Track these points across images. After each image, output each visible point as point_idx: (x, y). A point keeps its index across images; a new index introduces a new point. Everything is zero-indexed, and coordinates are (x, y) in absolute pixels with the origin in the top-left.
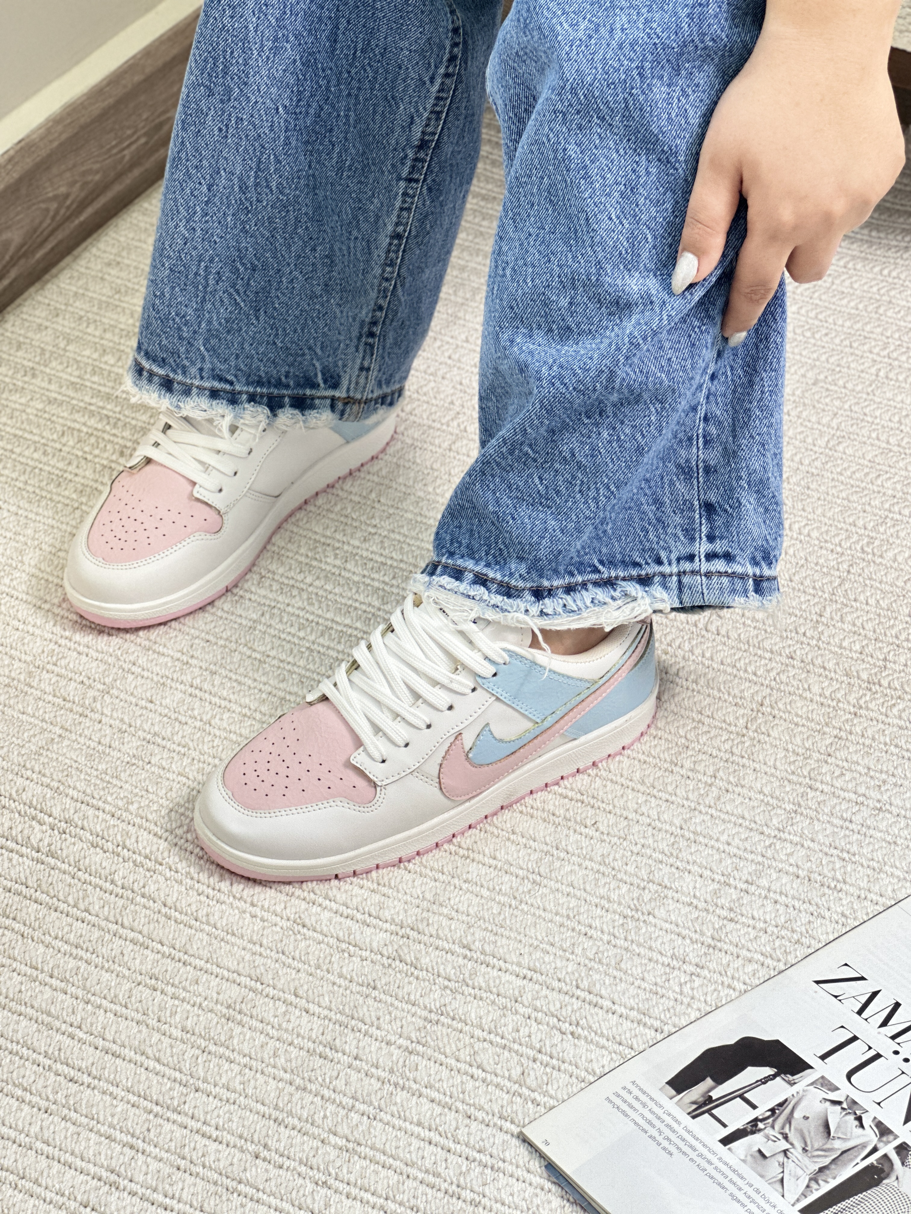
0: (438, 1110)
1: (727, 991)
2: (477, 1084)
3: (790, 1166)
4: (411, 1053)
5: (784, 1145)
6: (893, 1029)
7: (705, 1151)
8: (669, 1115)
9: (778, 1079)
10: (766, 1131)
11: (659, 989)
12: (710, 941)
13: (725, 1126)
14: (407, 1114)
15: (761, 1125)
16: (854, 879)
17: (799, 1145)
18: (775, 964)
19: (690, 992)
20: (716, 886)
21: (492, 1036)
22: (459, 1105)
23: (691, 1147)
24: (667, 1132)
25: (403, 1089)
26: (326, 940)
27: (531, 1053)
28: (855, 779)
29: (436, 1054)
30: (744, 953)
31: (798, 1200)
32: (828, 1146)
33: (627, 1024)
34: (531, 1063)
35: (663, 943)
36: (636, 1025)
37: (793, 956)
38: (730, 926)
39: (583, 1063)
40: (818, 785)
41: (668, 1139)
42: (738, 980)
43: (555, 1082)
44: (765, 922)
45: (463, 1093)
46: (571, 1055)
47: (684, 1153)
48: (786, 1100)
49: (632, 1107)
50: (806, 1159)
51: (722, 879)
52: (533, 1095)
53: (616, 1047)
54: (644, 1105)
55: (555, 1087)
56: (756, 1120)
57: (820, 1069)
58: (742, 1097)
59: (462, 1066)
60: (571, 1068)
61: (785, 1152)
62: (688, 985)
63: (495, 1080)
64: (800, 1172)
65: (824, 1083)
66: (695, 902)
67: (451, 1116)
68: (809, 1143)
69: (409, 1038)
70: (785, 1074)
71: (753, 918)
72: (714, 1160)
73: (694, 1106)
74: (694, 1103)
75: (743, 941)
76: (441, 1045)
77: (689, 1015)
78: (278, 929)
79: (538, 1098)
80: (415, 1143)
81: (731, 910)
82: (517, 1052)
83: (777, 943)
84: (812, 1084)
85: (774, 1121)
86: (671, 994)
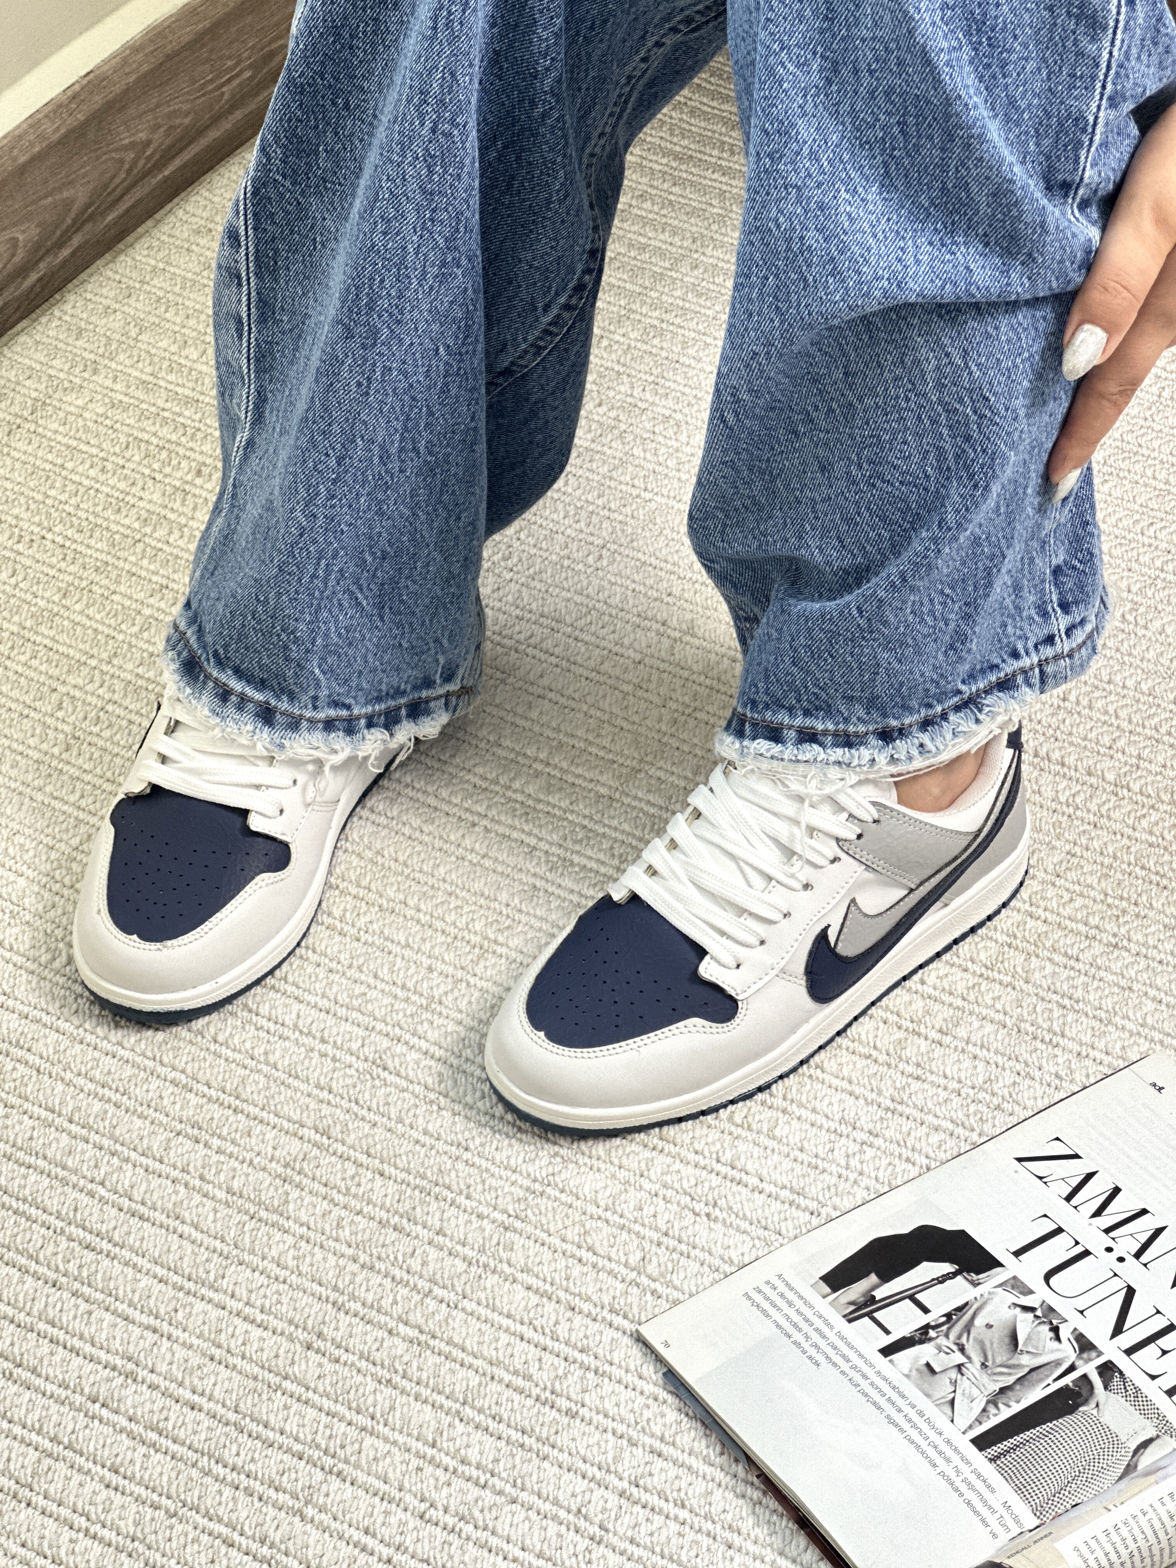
0: (534, 1299)
1: (904, 1165)
2: (585, 1269)
3: (964, 1384)
4: (506, 1229)
5: (959, 1358)
6: (1106, 1220)
7: (860, 1363)
8: (820, 1317)
9: (959, 1277)
10: (939, 1341)
11: (820, 1162)
12: (888, 1103)
13: (887, 1332)
14: (497, 1303)
15: (932, 1333)
16: (1074, 1031)
17: (977, 1359)
18: (967, 1134)
19: (859, 1166)
20: (901, 1035)
21: (609, 1214)
22: (562, 1294)
23: (843, 1356)
24: (816, 1338)
25: (494, 1272)
26: (411, 1087)
27: (655, 1236)
28: (1086, 907)
29: (537, 1232)
30: (930, 1119)
31: (970, 1427)
32: (1013, 1361)
33: (776, 1206)
34: (654, 1248)
35: (831, 1104)
36: (787, 1206)
37: (990, 1124)
38: (916, 1085)
39: (718, 1250)
40: (1040, 912)
41: (816, 1346)
42: (920, 1152)
43: (681, 1271)
44: (960, 1082)
45: (567, 1279)
46: (704, 1240)
47: (835, 1365)
48: (967, 1304)
49: (775, 1306)
50: (984, 1376)
51: (911, 1026)
52: (653, 1285)
53: (761, 1232)
54: (790, 1304)
55: (682, 1276)
56: (927, 1327)
57: (1012, 1267)
58: (912, 1298)
59: (569, 1247)
60: (702, 1255)
61: (959, 1367)
62: (857, 1157)
63: (608, 1266)
64: (975, 1392)
65: (1016, 1285)
66: (875, 1053)
67: (550, 1307)
68: (990, 1357)
69: (505, 1211)
70: (968, 1272)
71: (945, 1077)
72: (870, 1373)
73: (852, 1308)
74: (851, 1303)
75: (930, 1105)
76: (544, 1221)
77: (854, 1195)
78: (352, 1072)
79: (660, 1289)
80: (504, 1338)
81: (918, 1065)
82: (637, 1234)
83: (972, 1108)
84: (1000, 1285)
85: (949, 1329)
86: (834, 1168)
